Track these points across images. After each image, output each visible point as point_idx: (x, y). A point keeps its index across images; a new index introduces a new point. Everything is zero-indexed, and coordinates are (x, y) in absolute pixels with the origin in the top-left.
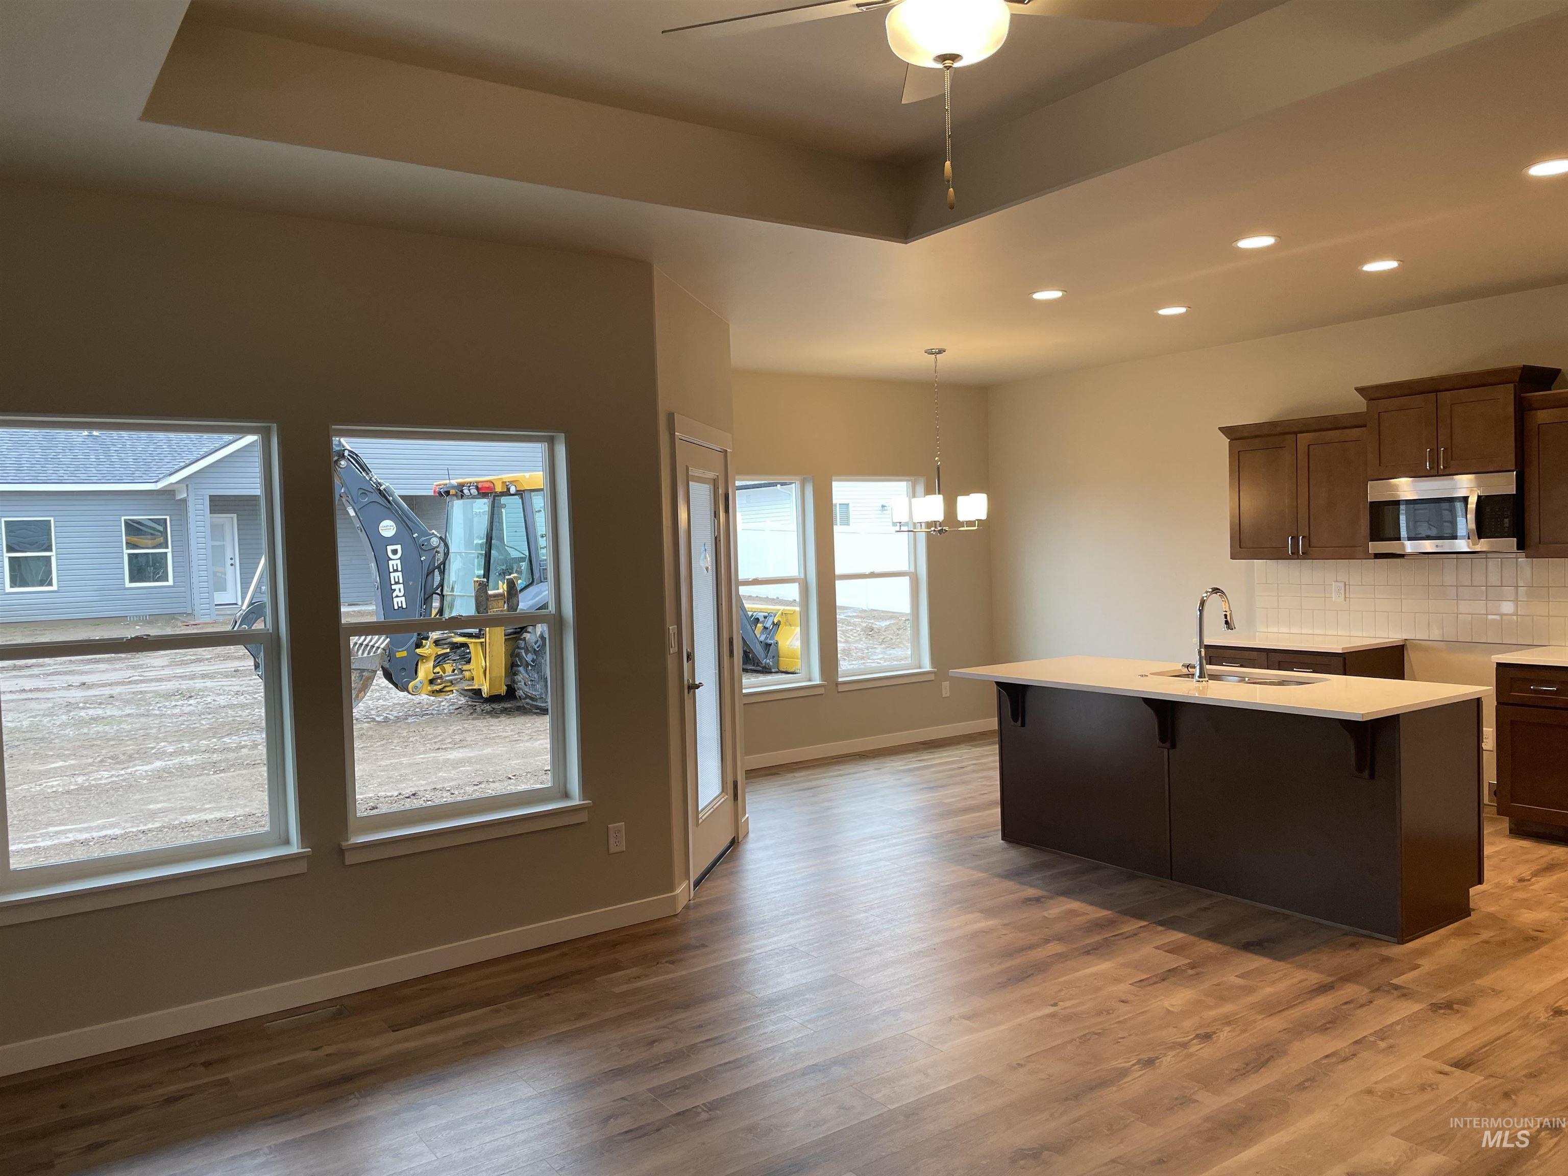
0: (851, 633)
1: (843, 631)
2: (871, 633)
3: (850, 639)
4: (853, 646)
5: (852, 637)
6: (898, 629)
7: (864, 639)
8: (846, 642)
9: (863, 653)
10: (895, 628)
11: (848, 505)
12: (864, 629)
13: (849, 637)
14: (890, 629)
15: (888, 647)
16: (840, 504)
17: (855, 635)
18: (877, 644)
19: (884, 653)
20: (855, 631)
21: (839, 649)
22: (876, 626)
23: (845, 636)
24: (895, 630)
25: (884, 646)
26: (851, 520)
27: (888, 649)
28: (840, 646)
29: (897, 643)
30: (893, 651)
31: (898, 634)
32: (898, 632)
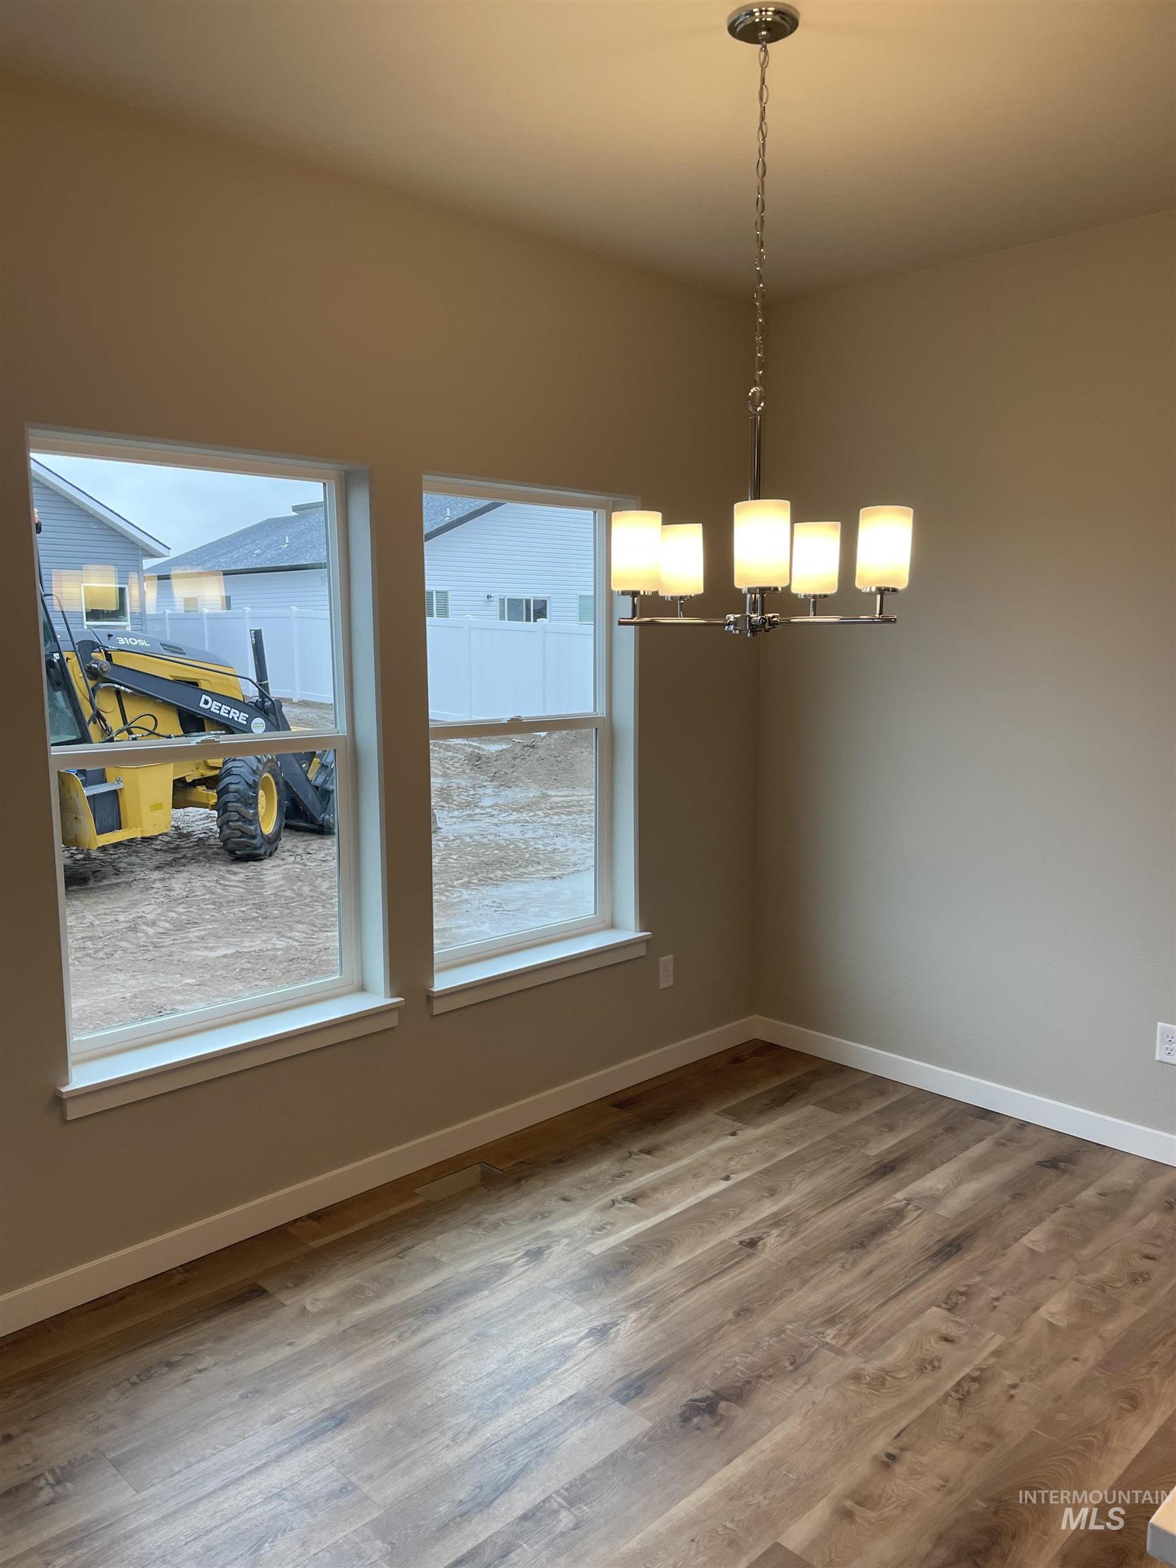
0: (451, 763)
1: (440, 760)
2: (477, 763)
3: (449, 771)
4: (455, 782)
5: (453, 769)
6: (514, 758)
7: (468, 771)
8: (445, 775)
9: (468, 796)
10: (509, 756)
11: (445, 593)
12: (469, 757)
13: (448, 768)
14: (503, 757)
15: (502, 785)
16: (437, 592)
17: (457, 765)
18: (487, 781)
19: (497, 795)
20: (456, 760)
21: (432, 789)
22: (485, 753)
23: (444, 767)
24: (510, 759)
25: (495, 783)
26: (450, 612)
27: (502, 788)
28: (436, 782)
29: (513, 780)
30: (509, 792)
31: (513, 766)
32: (514, 762)
